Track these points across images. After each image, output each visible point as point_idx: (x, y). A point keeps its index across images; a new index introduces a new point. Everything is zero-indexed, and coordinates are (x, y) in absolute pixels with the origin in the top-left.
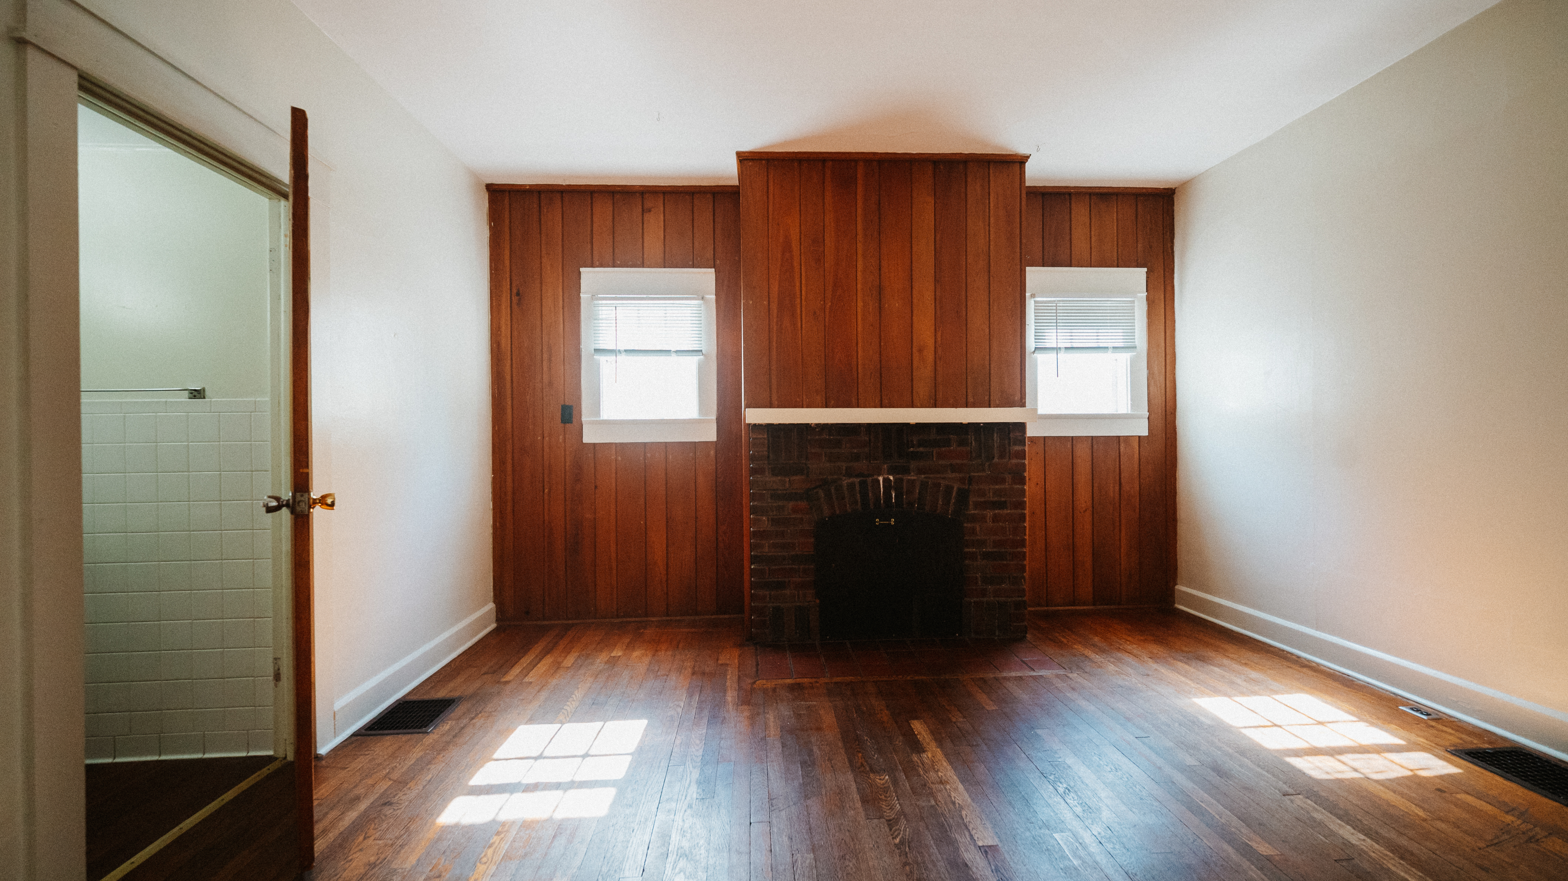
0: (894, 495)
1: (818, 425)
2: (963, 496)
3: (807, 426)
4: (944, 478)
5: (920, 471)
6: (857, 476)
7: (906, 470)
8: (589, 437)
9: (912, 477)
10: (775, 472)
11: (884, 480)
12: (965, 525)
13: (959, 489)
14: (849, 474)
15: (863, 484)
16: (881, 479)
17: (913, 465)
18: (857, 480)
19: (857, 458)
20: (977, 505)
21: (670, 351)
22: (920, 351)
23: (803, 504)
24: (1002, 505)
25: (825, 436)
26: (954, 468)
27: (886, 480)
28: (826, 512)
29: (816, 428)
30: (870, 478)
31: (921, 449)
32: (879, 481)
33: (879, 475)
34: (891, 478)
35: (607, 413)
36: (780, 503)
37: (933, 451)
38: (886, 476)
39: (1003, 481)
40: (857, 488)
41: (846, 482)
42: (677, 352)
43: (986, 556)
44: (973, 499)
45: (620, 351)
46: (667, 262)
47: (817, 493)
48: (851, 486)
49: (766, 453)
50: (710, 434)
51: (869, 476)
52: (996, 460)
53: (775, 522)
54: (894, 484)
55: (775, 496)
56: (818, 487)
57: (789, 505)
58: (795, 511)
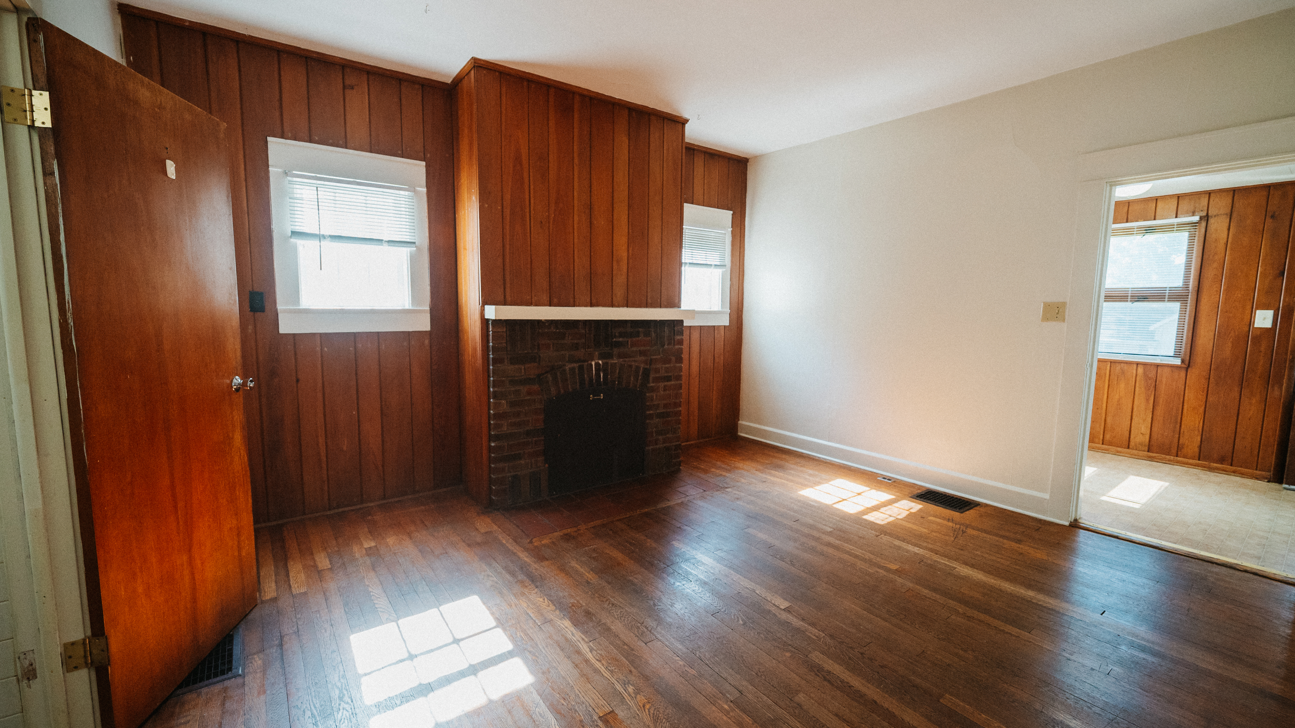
0: (602, 375)
1: (547, 320)
2: (646, 373)
3: (539, 322)
4: (635, 361)
5: (619, 356)
6: (577, 362)
7: (611, 356)
8: (286, 327)
9: (615, 361)
10: (513, 361)
12: (647, 394)
13: (645, 369)
14: (571, 361)
15: (581, 368)
16: (593, 363)
17: (616, 351)
18: (576, 365)
19: (576, 347)
20: (657, 380)
21: (382, 240)
22: (618, 262)
23: (536, 387)
24: (668, 379)
25: (553, 329)
26: (642, 353)
27: (597, 365)
28: (554, 392)
29: (546, 323)
30: (586, 363)
31: (621, 339)
32: (592, 365)
33: (592, 360)
34: (600, 362)
35: (308, 301)
36: (517, 388)
37: (628, 341)
38: (597, 361)
39: (669, 361)
40: (577, 371)
41: (568, 367)
42: (389, 242)
43: (660, 416)
44: (652, 376)
45: (324, 237)
46: (373, 148)
47: (546, 377)
48: (572, 370)
49: (504, 345)
50: (424, 324)
51: (584, 361)
52: (666, 346)
53: (512, 404)
54: (602, 367)
55: (513, 382)
56: (547, 372)
57: (524, 389)
58: (529, 393)
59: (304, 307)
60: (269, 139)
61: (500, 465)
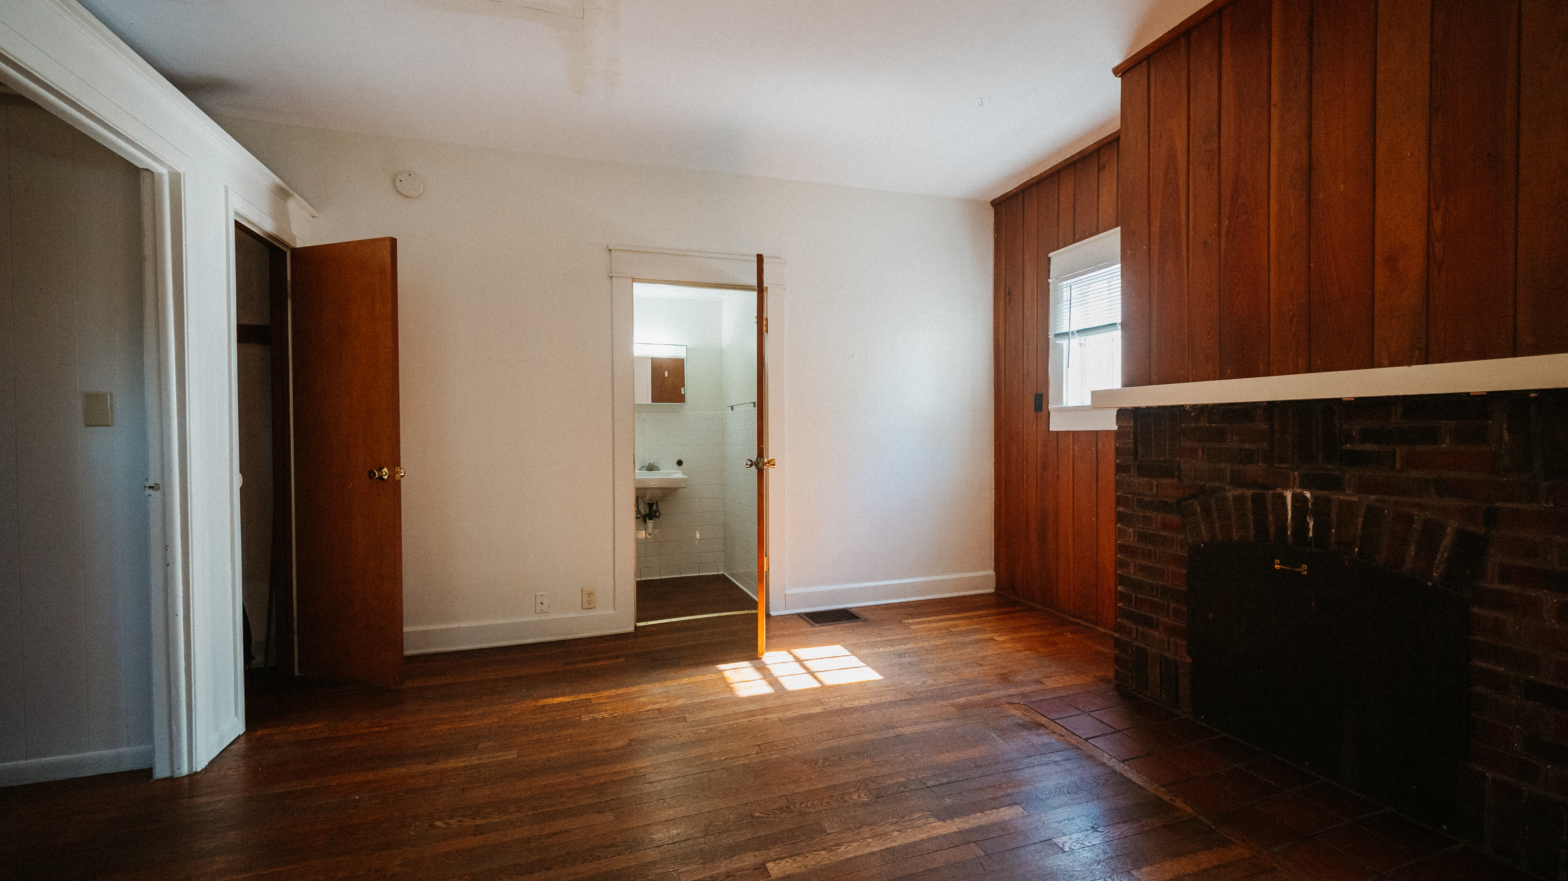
0: (1311, 526)
1: (1194, 407)
2: (1471, 547)
3: (1180, 409)
4: (1423, 507)
5: (1364, 487)
6: (1250, 486)
7: (1337, 484)
8: (1056, 425)
9: (1349, 496)
10: (1142, 471)
11: (1294, 497)
12: (1475, 610)
13: (1464, 534)
14: (1237, 481)
15: (1258, 500)
16: (1289, 495)
17: (1351, 474)
18: (1249, 493)
19: (1247, 457)
22: (1392, 263)
23: (1174, 518)
25: (1203, 423)
26: (1445, 488)
27: (1298, 499)
28: (1205, 535)
29: (1191, 412)
30: (1271, 492)
31: (1368, 447)
32: (1284, 498)
33: (1287, 488)
34: (1308, 494)
35: (1067, 398)
36: (1148, 513)
37: (1394, 453)
38: (1299, 491)
40: (1249, 504)
41: (1231, 493)
43: (1536, 691)
44: (1497, 559)
47: (1192, 505)
48: (1240, 500)
49: (1131, 446)
51: (1267, 488)
53: (1143, 537)
54: (1312, 504)
55: (1143, 504)
56: (1193, 496)
57: (1158, 517)
58: (1165, 526)
59: (1064, 405)
60: (1050, 255)
61: (1127, 623)
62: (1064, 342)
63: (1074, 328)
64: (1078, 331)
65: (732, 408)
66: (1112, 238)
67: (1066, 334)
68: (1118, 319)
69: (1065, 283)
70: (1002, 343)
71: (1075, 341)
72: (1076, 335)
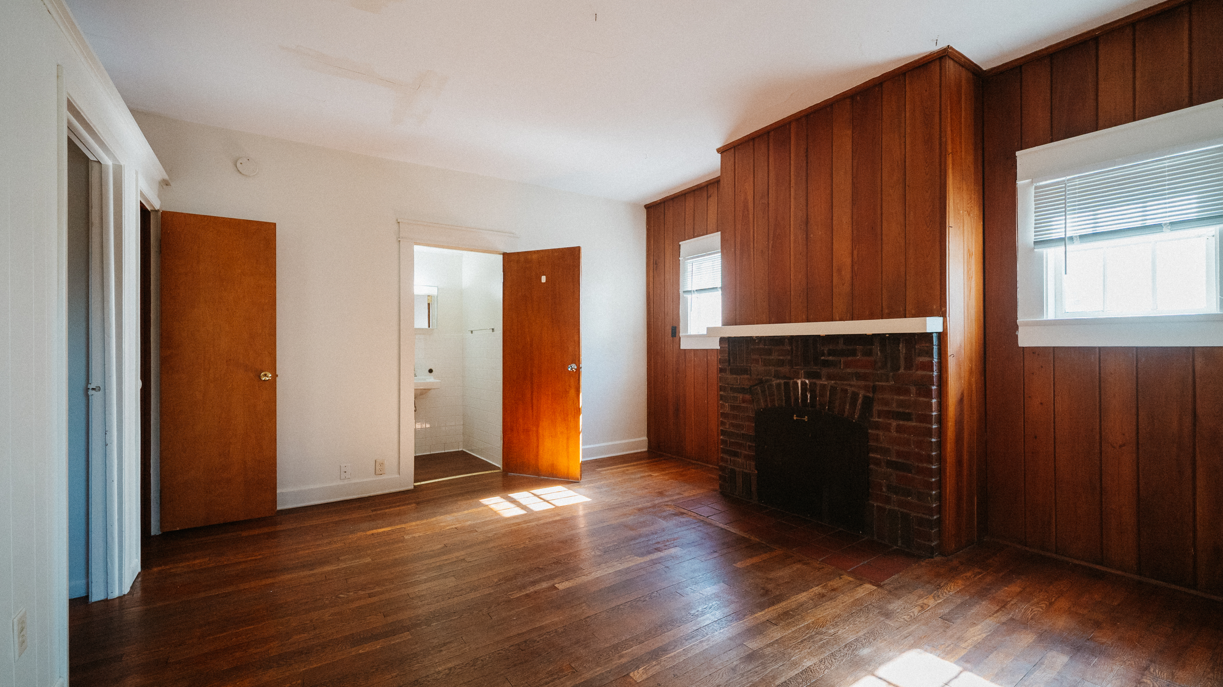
0: (809, 396)
1: (757, 337)
2: (868, 403)
3: (751, 338)
4: (851, 386)
5: (829, 377)
6: (783, 378)
7: (817, 376)
8: (684, 346)
9: (824, 382)
10: (733, 372)
11: (802, 383)
12: (870, 431)
13: (865, 397)
14: (777, 376)
15: (786, 384)
16: (799, 382)
17: (824, 371)
18: (782, 381)
19: (781, 363)
20: (880, 414)
22: (839, 271)
23: (748, 397)
24: (907, 417)
25: (762, 346)
26: (859, 376)
27: (803, 384)
28: (763, 405)
29: (755, 340)
30: (792, 381)
31: (830, 358)
32: (797, 384)
33: (799, 378)
34: (807, 382)
35: (691, 331)
36: (735, 395)
37: (841, 361)
38: (804, 380)
39: (907, 392)
40: (783, 387)
41: (775, 382)
43: (890, 464)
44: (876, 408)
47: (756, 389)
48: (779, 385)
49: (727, 358)
51: (790, 379)
52: (902, 370)
53: (733, 408)
54: (809, 386)
55: (733, 390)
56: (756, 385)
57: (740, 396)
58: (744, 401)
59: (689, 334)
60: (680, 243)
61: (726, 456)
62: (689, 296)
63: (695, 289)
64: (696, 290)
65: (472, 332)
66: (715, 238)
67: (690, 292)
68: (719, 284)
69: (689, 261)
70: (651, 293)
71: (695, 295)
72: (696, 292)
